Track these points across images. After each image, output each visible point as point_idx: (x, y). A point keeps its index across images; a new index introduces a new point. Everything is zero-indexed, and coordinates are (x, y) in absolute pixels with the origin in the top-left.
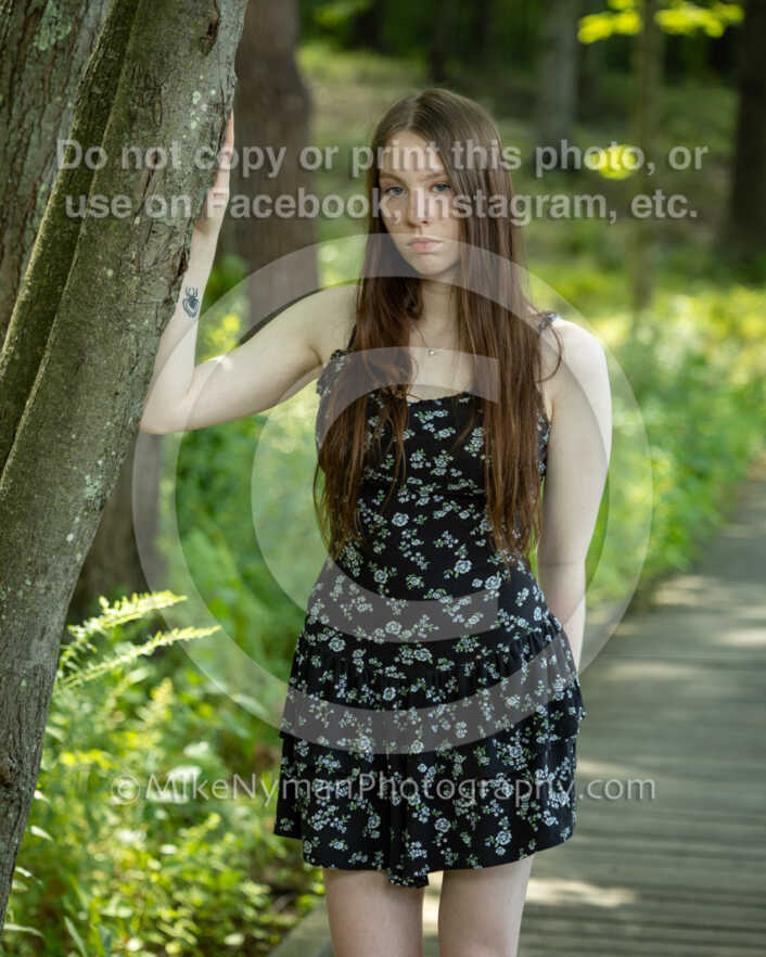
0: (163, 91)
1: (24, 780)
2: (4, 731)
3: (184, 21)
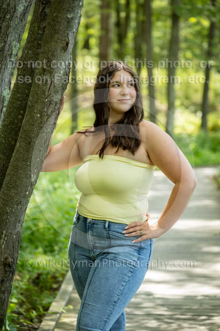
1: (14, 265)
2: (9, 251)
3: (59, 42)
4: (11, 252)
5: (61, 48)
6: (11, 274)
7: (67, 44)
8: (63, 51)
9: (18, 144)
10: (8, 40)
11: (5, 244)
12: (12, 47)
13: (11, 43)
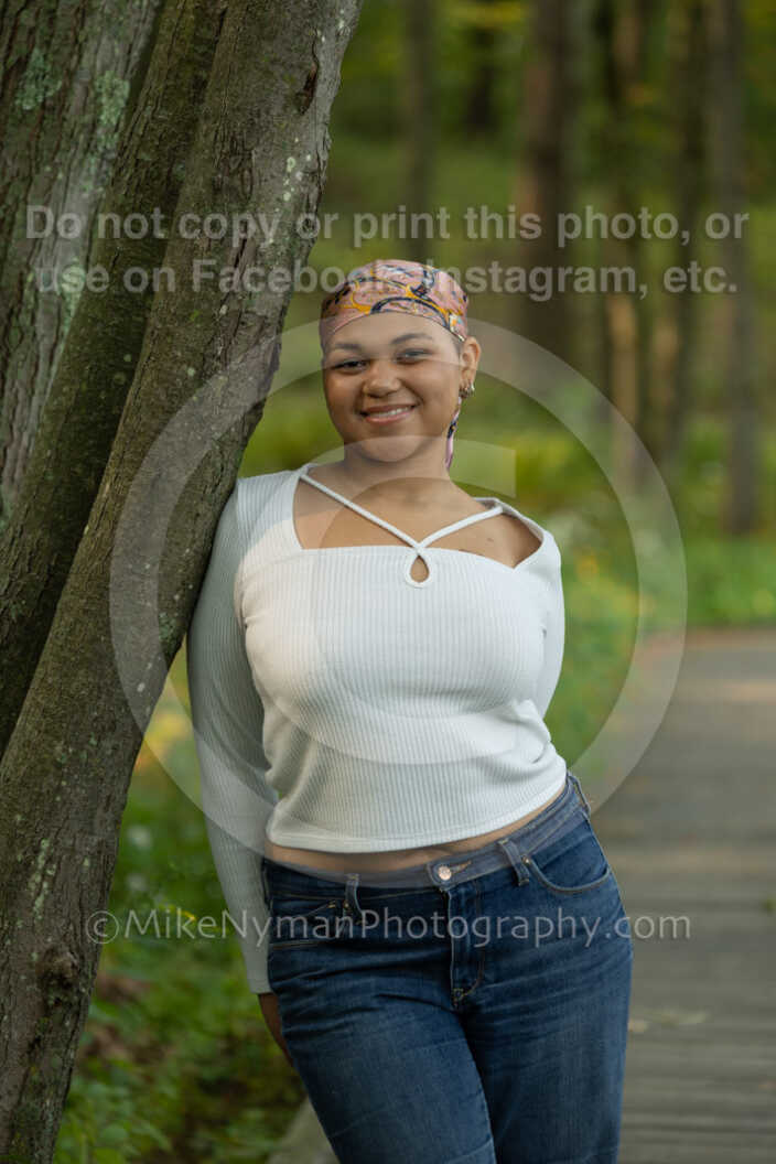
0: (254, 157)
1: (83, 980)
2: (64, 921)
3: (277, 74)
4: (71, 928)
5: (286, 97)
6: (70, 1015)
7: (311, 83)
8: (295, 111)
9: (108, 486)
10: (82, 69)
11: (47, 892)
12: (99, 95)
13: (93, 79)
